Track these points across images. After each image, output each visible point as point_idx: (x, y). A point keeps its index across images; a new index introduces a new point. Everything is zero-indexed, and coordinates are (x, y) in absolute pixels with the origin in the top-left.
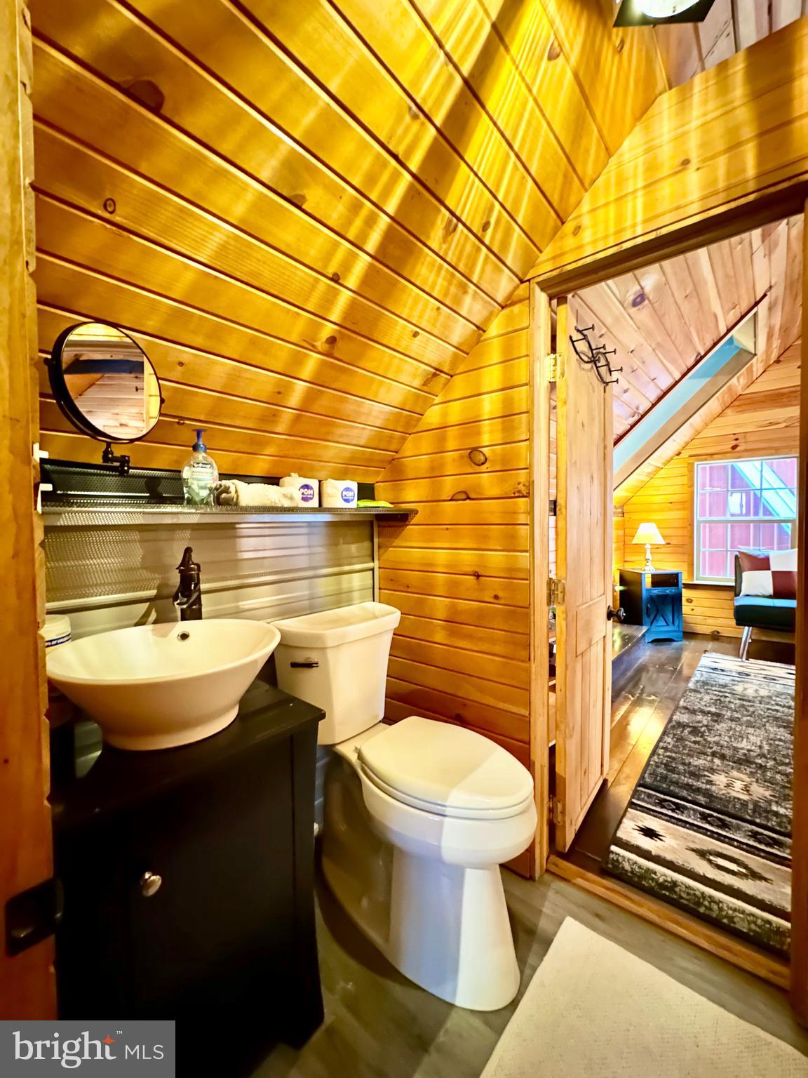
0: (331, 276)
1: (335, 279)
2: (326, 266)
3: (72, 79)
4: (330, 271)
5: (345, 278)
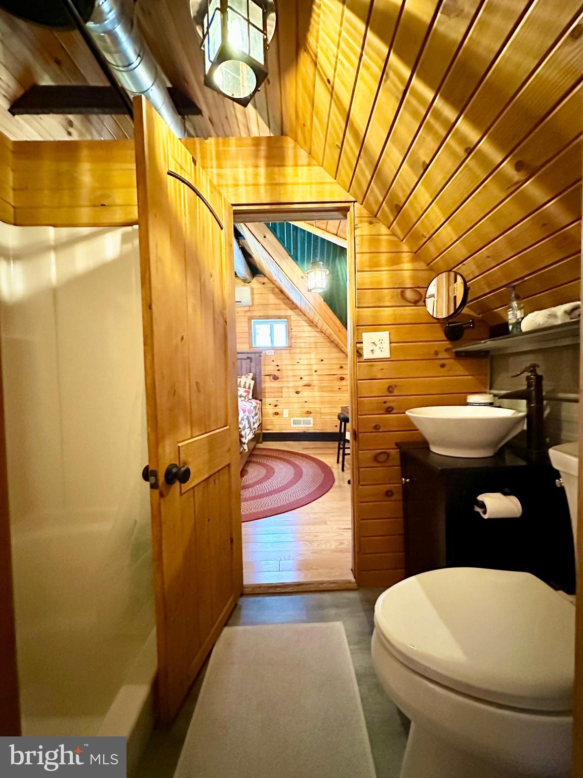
0: (466, 154)
1: (469, 151)
2: (459, 157)
3: (397, 223)
4: (463, 154)
5: (471, 143)
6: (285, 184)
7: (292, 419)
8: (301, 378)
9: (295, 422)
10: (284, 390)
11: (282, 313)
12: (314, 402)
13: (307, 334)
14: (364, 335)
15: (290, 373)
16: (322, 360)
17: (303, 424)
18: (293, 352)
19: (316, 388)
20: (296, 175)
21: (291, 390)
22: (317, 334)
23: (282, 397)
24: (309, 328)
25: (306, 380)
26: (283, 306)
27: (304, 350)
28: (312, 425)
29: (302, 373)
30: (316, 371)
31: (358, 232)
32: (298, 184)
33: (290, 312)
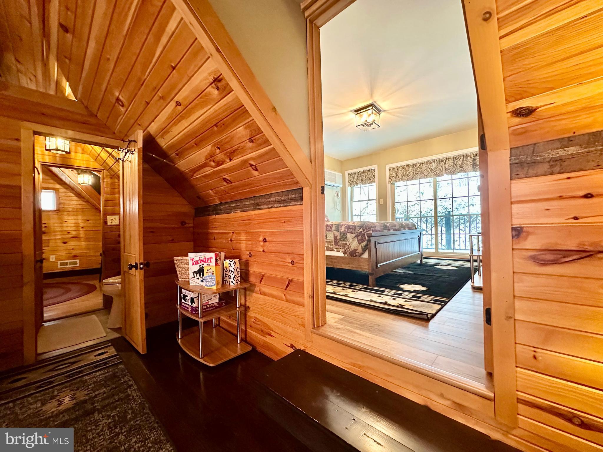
6: (70, 158)
7: (59, 262)
8: (69, 233)
9: (62, 264)
10: (50, 241)
11: (51, 186)
12: (81, 249)
13: (74, 202)
14: (108, 216)
15: (58, 229)
16: (88, 221)
17: (70, 265)
18: (60, 214)
19: (82, 239)
20: (76, 156)
21: (58, 241)
22: (85, 203)
23: (49, 247)
24: (76, 198)
25: (74, 234)
26: (52, 181)
27: (72, 213)
28: (78, 265)
29: (69, 229)
30: (82, 228)
31: (105, 180)
32: (77, 159)
33: (58, 186)
